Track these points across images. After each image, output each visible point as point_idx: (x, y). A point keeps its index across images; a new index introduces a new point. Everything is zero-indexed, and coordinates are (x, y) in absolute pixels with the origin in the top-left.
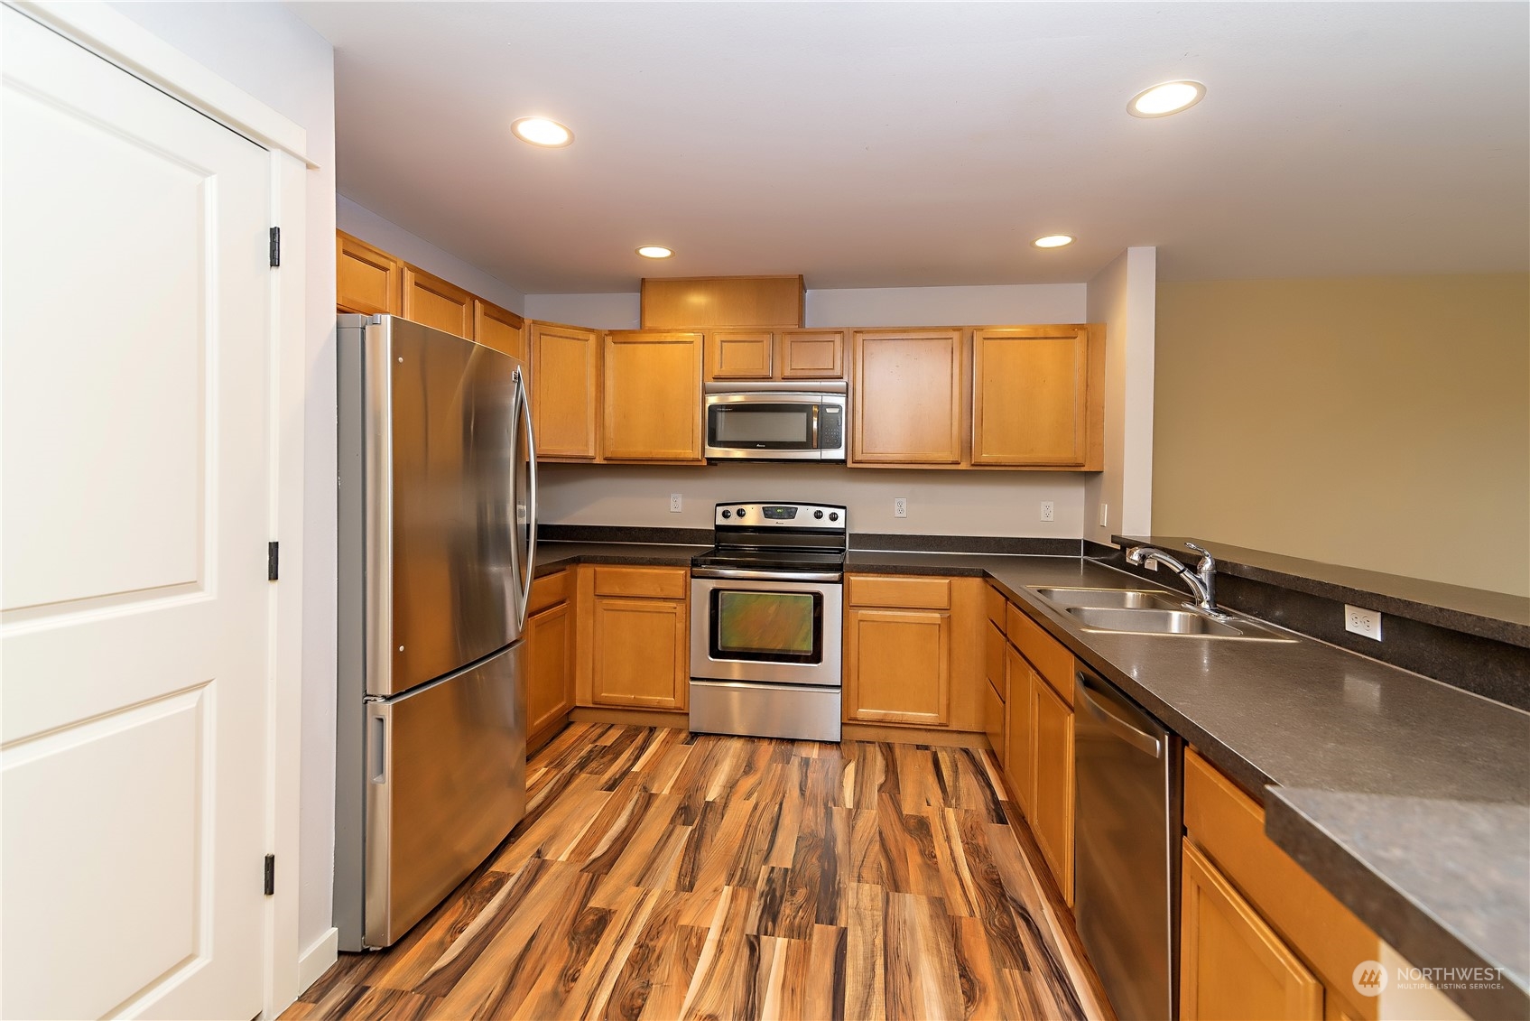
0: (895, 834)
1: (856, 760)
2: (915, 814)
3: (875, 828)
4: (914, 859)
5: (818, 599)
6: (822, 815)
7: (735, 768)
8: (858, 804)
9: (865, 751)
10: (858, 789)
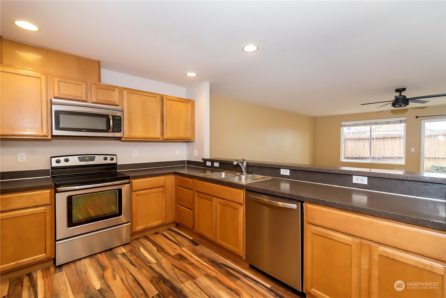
0: (177, 263)
1: (141, 246)
2: (176, 254)
3: (170, 265)
4: (190, 267)
5: (120, 191)
6: (149, 269)
7: (96, 270)
8: (156, 259)
9: (140, 242)
10: (152, 255)
